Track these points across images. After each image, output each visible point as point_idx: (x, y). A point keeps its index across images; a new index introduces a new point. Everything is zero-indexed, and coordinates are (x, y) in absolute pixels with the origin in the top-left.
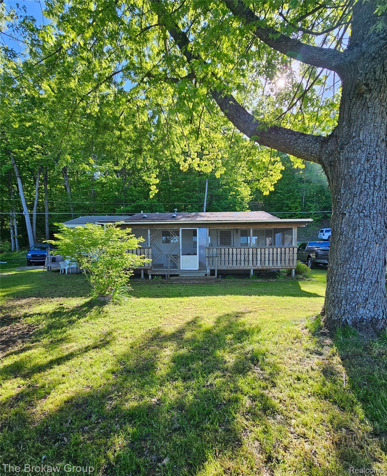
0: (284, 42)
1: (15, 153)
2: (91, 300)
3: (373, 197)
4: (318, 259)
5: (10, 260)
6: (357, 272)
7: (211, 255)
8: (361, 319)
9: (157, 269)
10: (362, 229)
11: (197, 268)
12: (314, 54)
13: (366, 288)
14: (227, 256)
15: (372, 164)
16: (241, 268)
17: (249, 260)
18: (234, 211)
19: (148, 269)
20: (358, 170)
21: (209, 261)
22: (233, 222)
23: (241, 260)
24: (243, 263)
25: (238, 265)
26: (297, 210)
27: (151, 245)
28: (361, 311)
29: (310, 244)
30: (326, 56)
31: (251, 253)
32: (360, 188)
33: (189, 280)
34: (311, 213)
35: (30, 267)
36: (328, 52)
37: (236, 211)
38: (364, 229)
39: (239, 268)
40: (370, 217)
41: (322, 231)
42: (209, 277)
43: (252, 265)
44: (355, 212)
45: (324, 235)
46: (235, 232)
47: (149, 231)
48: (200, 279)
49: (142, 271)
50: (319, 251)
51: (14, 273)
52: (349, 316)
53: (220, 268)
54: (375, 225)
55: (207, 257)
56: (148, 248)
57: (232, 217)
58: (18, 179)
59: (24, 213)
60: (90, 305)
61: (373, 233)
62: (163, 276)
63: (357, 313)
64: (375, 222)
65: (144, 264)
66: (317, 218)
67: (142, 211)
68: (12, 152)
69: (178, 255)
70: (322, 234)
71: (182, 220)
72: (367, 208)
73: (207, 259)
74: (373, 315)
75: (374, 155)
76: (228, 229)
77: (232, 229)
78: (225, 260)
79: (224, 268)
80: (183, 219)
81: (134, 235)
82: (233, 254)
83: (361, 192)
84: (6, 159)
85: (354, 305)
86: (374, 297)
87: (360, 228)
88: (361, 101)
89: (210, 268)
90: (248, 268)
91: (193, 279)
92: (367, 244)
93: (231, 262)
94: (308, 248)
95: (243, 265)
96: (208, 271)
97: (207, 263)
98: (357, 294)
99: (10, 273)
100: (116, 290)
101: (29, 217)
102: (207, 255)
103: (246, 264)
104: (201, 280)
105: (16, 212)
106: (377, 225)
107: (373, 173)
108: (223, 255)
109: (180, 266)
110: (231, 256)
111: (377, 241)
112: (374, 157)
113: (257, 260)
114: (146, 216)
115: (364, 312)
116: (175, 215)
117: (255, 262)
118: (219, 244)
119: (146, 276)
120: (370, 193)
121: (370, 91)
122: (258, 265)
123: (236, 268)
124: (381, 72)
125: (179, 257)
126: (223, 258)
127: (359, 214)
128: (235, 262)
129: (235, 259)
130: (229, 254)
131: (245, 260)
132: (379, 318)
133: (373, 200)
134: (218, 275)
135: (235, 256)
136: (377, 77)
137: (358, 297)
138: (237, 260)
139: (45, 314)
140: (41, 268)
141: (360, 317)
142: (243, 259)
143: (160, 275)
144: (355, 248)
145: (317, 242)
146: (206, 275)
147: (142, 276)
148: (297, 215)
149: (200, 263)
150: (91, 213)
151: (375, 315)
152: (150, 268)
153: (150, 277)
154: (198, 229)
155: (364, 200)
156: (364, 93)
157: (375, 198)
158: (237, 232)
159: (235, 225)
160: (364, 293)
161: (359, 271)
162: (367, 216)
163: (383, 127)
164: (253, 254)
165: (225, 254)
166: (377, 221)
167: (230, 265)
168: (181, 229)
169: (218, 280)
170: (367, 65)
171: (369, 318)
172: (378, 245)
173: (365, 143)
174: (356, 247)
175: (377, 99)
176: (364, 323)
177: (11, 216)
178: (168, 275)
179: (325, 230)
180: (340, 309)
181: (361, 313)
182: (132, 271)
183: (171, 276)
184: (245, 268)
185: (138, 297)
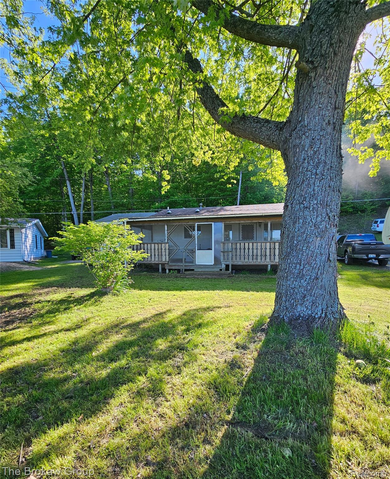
0: (240, 26)
1: (64, 158)
2: (96, 291)
3: (315, 186)
4: (355, 254)
5: (61, 255)
6: (296, 267)
7: (226, 250)
8: (298, 316)
9: (174, 264)
10: (302, 221)
11: (213, 263)
12: (269, 34)
13: (305, 284)
14: (242, 251)
15: (315, 150)
16: (257, 263)
17: (266, 255)
18: (271, 203)
19: (166, 264)
20: (302, 157)
21: (224, 255)
22: (248, 215)
23: (257, 255)
24: (259, 258)
25: (254, 261)
26: (348, 199)
27: (168, 240)
28: (299, 308)
29: (349, 237)
30: (282, 34)
31: (268, 247)
32: (303, 177)
33: (202, 275)
34: (366, 202)
35: (73, 261)
36: (283, 30)
37: (273, 203)
38: (303, 221)
39: (255, 263)
40: (309, 209)
41: (376, 222)
42: (223, 271)
43: (269, 260)
44: (297, 204)
45: (378, 227)
46: (258, 226)
47: (166, 227)
48: (213, 274)
49: (160, 265)
50: (357, 245)
51: (56, 266)
52: (287, 313)
53: (235, 263)
54: (315, 216)
55: (222, 252)
56: (165, 243)
57: (258, 210)
58: (68, 182)
59: (72, 213)
60: (92, 295)
61: (313, 226)
62: (179, 271)
63: (295, 311)
64: (315, 214)
65: (144, 258)
66: (373, 207)
67: (168, 207)
68: (62, 158)
69: (194, 250)
70: (376, 225)
71: (204, 214)
72: (308, 199)
73: (222, 254)
74: (310, 312)
75: (318, 140)
76: (250, 223)
77: (254, 223)
78: (240, 255)
79: (240, 263)
80: (206, 214)
81: (133, 231)
82: (249, 249)
83: (303, 181)
84: (57, 165)
85: (292, 301)
86: (313, 294)
87: (300, 220)
88: (308, 81)
89: (226, 263)
90: (265, 263)
91: (207, 274)
92: (306, 237)
93: (246, 257)
94: (347, 242)
95: (259, 260)
96: (224, 266)
97: (222, 258)
98: (296, 290)
99: (53, 266)
100: (117, 282)
101: (76, 216)
102: (222, 250)
103: (263, 259)
104: (215, 275)
105: (67, 211)
106: (317, 217)
107: (316, 160)
108: (238, 250)
109: (195, 261)
110: (247, 251)
111: (317, 234)
112: (318, 143)
113: (275, 255)
114: (170, 212)
115: (302, 309)
116: (198, 210)
117: (272, 257)
118: (241, 239)
119: (164, 270)
120: (311, 182)
121: (315, 68)
122: (276, 260)
123: (252, 263)
124: (329, 45)
125: (195, 252)
126: (238, 253)
127: (300, 205)
128: (251, 257)
129: (251, 254)
130: (244, 249)
131: (261, 255)
132: (316, 316)
133: (314, 190)
134: (232, 270)
135: (251, 251)
136: (323, 52)
137: (297, 294)
138: (253, 255)
139: (53, 302)
140: (79, 262)
141: (297, 314)
142: (259, 254)
143: (176, 269)
144: (295, 242)
145: (362, 235)
146: (221, 270)
147: (160, 270)
148: (348, 205)
149: (215, 258)
150: (130, 210)
151: (313, 313)
152: (167, 262)
153: (167, 271)
154: (213, 223)
155: (305, 190)
156: (309, 72)
157: (316, 188)
158: (260, 226)
159: (251, 219)
160: (303, 289)
161: (298, 266)
162: (307, 208)
163: (329, 108)
164: (270, 249)
165: (240, 249)
166: (317, 213)
167: (246, 260)
168: (196, 224)
169: (232, 275)
170: (315, 39)
171: (306, 316)
172: (319, 239)
173: (309, 128)
174: (296, 240)
175: (323, 77)
176: (299, 321)
177: (63, 216)
178: (183, 269)
179: (379, 220)
180: (280, 306)
181: (299, 310)
182: (133, 265)
183: (186, 270)
184: (261, 263)
185: (141, 290)
